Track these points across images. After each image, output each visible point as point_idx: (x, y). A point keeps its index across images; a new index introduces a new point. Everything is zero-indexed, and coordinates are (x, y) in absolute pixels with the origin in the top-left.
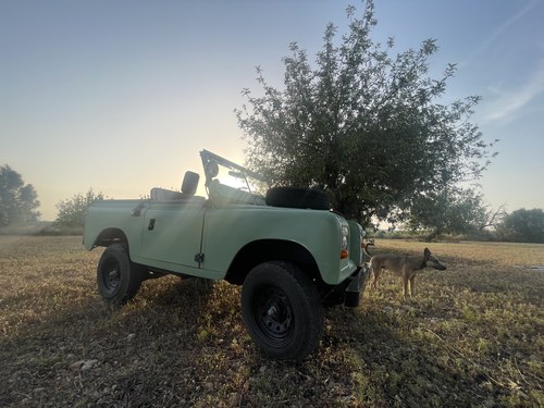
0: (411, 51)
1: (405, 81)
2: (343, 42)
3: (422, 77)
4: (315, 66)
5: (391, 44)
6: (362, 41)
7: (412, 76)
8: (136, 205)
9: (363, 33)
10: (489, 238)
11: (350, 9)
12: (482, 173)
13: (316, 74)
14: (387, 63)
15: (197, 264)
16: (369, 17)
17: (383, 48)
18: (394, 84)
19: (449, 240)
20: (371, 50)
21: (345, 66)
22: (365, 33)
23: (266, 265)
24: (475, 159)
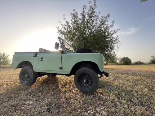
0: (104, 16)
1: (103, 24)
2: (88, 11)
3: (107, 23)
4: (80, 17)
5: (100, 13)
6: (93, 11)
7: (104, 22)
8: (35, 53)
9: (93, 9)
10: (117, 64)
11: (90, 2)
12: (119, 48)
13: (80, 19)
14: (98, 18)
15: (60, 70)
16: (95, 5)
17: (98, 14)
18: (100, 24)
19: (109, 65)
20: (95, 14)
21: (88, 18)
22: (94, 9)
23: (83, 69)
24: (117, 44)
